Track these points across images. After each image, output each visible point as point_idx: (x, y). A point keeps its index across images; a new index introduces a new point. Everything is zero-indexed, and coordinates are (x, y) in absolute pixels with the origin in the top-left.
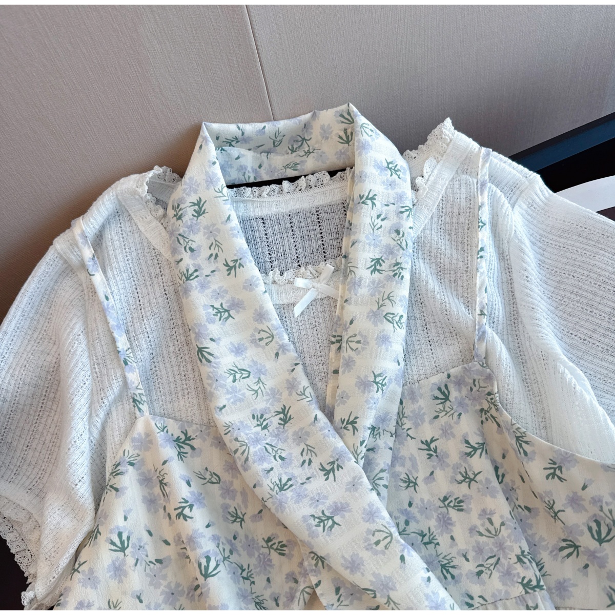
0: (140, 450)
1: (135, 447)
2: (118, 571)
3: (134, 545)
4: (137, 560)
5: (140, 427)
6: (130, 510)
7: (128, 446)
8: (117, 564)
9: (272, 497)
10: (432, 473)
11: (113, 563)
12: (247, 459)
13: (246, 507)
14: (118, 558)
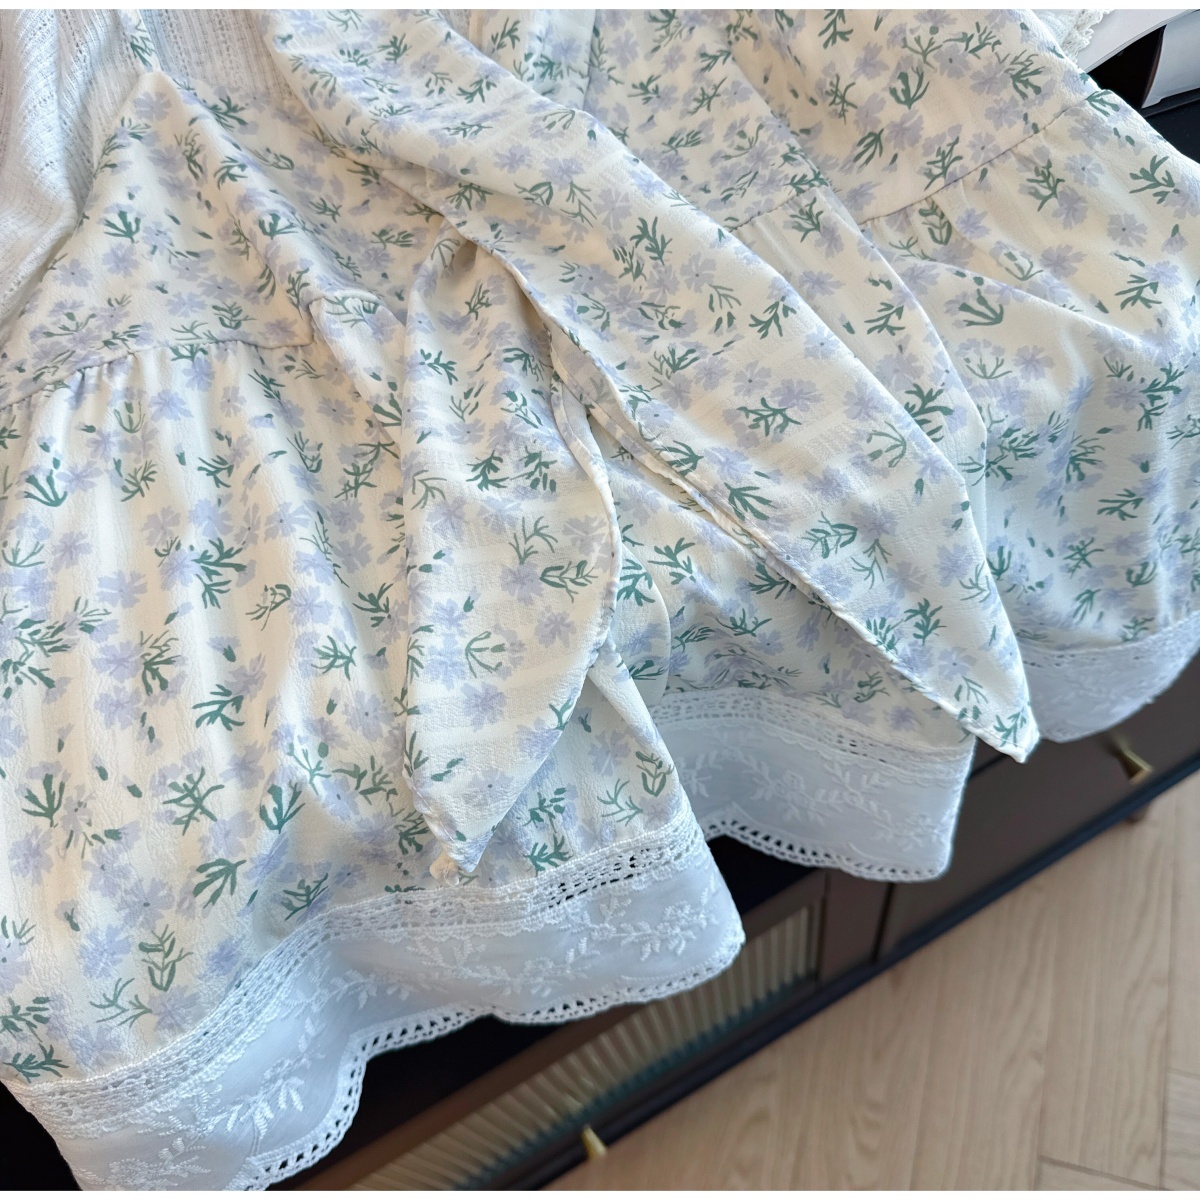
0: (150, 118)
1: (140, 114)
2: (122, 263)
3: (147, 229)
4: (155, 247)
5: (147, 85)
6: (138, 188)
7: (129, 113)
8: (120, 253)
9: (377, 121)
10: (651, 118)
11: (113, 252)
12: (333, 89)
13: (341, 198)
14: (120, 246)
